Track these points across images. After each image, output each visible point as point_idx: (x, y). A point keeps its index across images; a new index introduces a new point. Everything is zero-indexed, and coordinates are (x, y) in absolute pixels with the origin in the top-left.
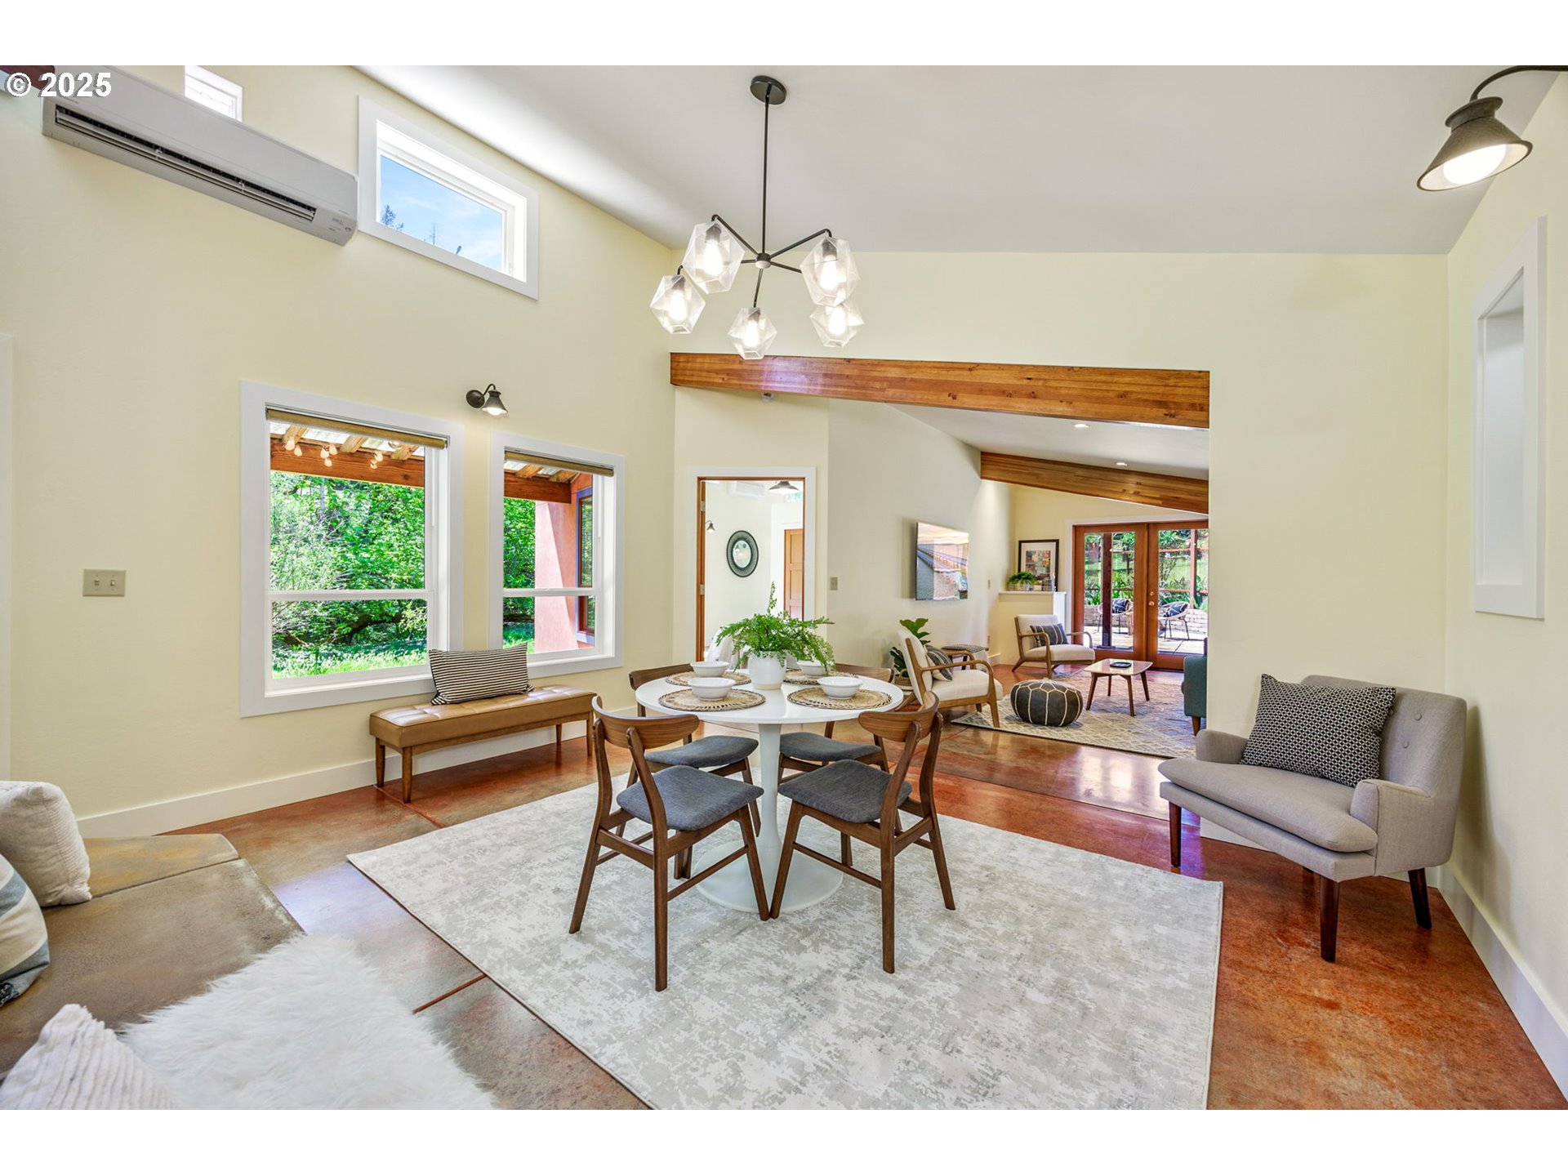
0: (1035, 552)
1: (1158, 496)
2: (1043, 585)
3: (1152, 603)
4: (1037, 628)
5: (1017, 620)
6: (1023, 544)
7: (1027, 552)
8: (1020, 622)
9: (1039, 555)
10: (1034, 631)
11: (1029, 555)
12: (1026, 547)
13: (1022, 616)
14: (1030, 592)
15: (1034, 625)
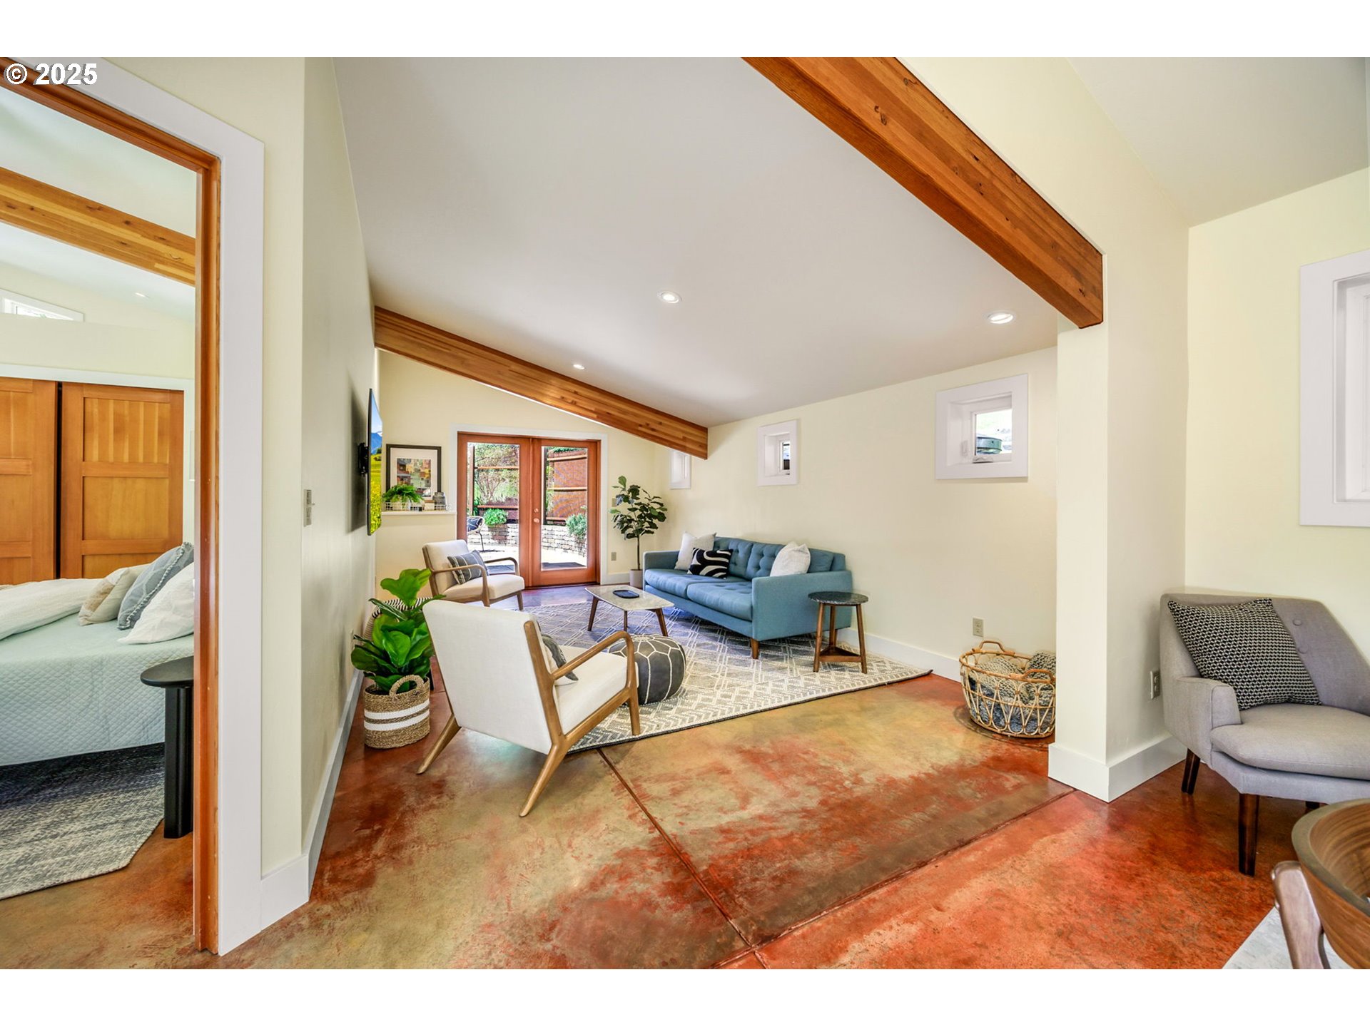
0: (410, 460)
1: (593, 409)
2: (436, 503)
3: (536, 520)
4: (458, 559)
5: (426, 551)
6: (392, 450)
7: (399, 460)
8: (432, 554)
9: (415, 464)
10: (453, 563)
11: (402, 465)
12: (396, 454)
13: (432, 544)
14: (421, 513)
15: (453, 555)
